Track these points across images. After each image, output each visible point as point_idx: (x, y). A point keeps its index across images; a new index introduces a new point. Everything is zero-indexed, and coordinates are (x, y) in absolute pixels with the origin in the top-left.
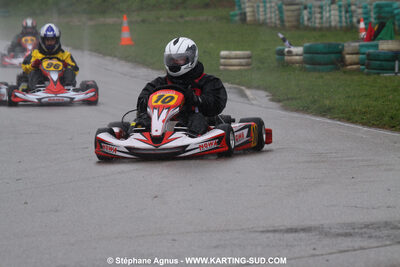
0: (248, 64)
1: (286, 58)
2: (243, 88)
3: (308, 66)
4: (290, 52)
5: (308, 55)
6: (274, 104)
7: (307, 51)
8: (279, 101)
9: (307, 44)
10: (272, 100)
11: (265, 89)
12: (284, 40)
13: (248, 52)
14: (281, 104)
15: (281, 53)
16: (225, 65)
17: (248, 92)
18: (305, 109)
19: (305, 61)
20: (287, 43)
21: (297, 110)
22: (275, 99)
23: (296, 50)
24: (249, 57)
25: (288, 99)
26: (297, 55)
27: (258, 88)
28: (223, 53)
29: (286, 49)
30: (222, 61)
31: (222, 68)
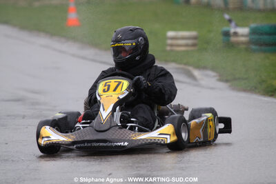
0: (194, 45)
1: (233, 39)
2: (190, 68)
3: (254, 47)
4: (236, 34)
5: (254, 37)
7: (254, 32)
8: (227, 81)
9: (253, 25)
10: (220, 80)
11: (213, 69)
12: (230, 21)
13: (193, 33)
14: (229, 84)
15: (227, 34)
16: (172, 45)
17: (196, 73)
18: (252, 90)
19: (251, 42)
20: (233, 24)
21: (245, 90)
22: (223, 79)
23: (243, 31)
24: (195, 38)
25: (235, 79)
26: (243, 36)
27: (205, 68)
28: (171, 34)
29: (232, 30)
30: (169, 42)
31: (168, 48)
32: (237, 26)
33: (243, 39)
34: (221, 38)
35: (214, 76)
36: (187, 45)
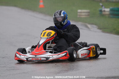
0: (88, 15)
1: (103, 13)
2: (87, 24)
3: (111, 16)
4: (104, 11)
5: (111, 12)
6: (99, 30)
7: (111, 10)
8: (101, 29)
9: (111, 8)
10: (98, 29)
11: (96, 25)
15: (101, 11)
16: (80, 15)
17: (89, 26)
18: (111, 32)
19: (110, 14)
21: (108, 33)
23: (107, 10)
24: (89, 12)
25: (104, 28)
26: (107, 12)
27: (92, 24)
28: (79, 11)
29: (103, 10)
30: (79, 14)
31: (78, 16)
32: (105, 8)
33: (107, 13)
34: (99, 12)
35: (96, 27)
36: (85, 15)
